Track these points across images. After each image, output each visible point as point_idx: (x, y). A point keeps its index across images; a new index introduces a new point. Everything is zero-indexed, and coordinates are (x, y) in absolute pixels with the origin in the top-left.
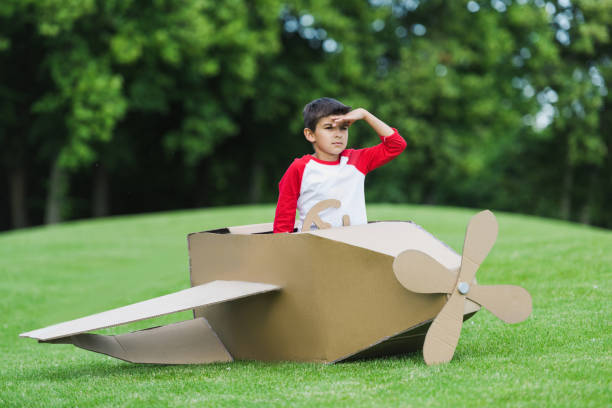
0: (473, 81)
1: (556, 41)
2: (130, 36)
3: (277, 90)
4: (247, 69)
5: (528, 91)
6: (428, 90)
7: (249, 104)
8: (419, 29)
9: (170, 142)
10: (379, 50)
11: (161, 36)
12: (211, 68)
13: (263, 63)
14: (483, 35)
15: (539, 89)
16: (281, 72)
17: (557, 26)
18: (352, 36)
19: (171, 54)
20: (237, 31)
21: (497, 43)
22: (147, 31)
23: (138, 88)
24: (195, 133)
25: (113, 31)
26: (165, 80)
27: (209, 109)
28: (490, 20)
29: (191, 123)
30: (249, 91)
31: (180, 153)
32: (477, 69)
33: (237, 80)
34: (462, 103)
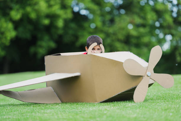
0: (142, 30)
1: (172, 16)
2: (18, 10)
3: (71, 32)
4: (60, 23)
5: (161, 36)
6: (124, 33)
7: (60, 37)
8: (123, 11)
9: (32, 50)
10: (108, 17)
11: (29, 9)
12: (46, 22)
13: (66, 22)
14: (145, 14)
15: (165, 34)
16: (73, 25)
17: (172, 11)
18: (98, 12)
19: (33, 16)
20: (56, 9)
21: (151, 16)
22: (24, 8)
23: (21, 29)
24: (41, 47)
25: (11, 9)
26: (30, 27)
27: (46, 38)
28: (148, 8)
29: (39, 43)
30: (60, 32)
31: (35, 54)
32: (144, 26)
33: (56, 28)
34: (138, 38)
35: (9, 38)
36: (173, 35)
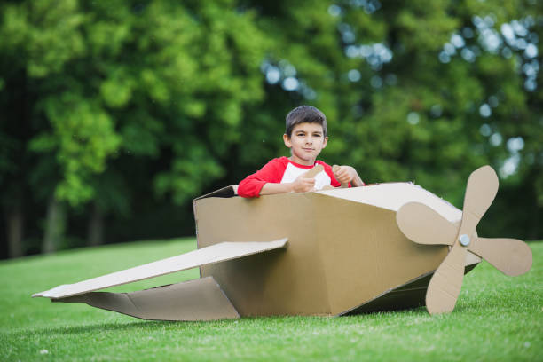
0: (443, 126)
1: (523, 88)
2: (121, 81)
3: (261, 135)
4: (232, 115)
5: (496, 140)
6: (397, 134)
7: (234, 148)
8: (393, 79)
9: (161, 183)
10: (354, 98)
11: (148, 76)
12: (196, 109)
13: (248, 110)
14: (453, 84)
15: (506, 138)
16: (265, 118)
17: (524, 76)
18: (328, 81)
19: (161, 94)
20: (220, 77)
21: (467, 91)
22: (135, 74)
23: (131, 131)
24: (184, 174)
25: (104, 77)
26: (156, 125)
27: (197, 151)
28: (460, 70)
29: (180, 165)
30: (234, 136)
31: (169, 194)
32: (448, 115)
33: (223, 125)
34: (433, 145)
35: (101, 154)
36: (526, 138)
